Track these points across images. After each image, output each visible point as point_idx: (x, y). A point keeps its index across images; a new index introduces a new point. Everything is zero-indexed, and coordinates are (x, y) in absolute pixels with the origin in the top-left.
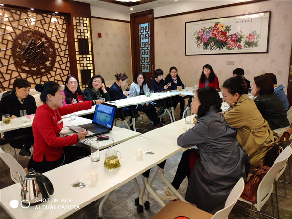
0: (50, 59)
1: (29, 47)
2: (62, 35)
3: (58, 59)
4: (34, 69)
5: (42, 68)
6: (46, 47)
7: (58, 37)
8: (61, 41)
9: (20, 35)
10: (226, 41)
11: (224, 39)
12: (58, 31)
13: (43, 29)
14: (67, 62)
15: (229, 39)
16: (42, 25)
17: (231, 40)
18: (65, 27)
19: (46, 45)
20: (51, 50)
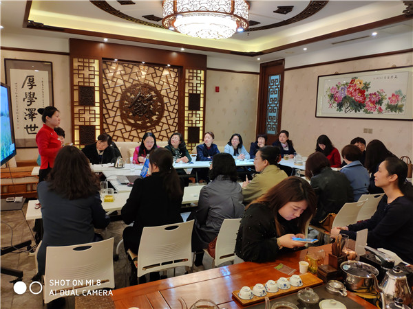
0: (157, 113)
1: (136, 101)
2: (173, 89)
3: (166, 113)
4: (140, 123)
5: (148, 122)
6: (154, 101)
7: (169, 91)
8: (171, 95)
9: (130, 88)
10: (364, 102)
11: (361, 99)
12: (169, 84)
13: (154, 82)
14: (175, 117)
15: (368, 100)
16: (153, 78)
17: (370, 101)
18: (177, 80)
19: (155, 99)
20: (159, 104)
